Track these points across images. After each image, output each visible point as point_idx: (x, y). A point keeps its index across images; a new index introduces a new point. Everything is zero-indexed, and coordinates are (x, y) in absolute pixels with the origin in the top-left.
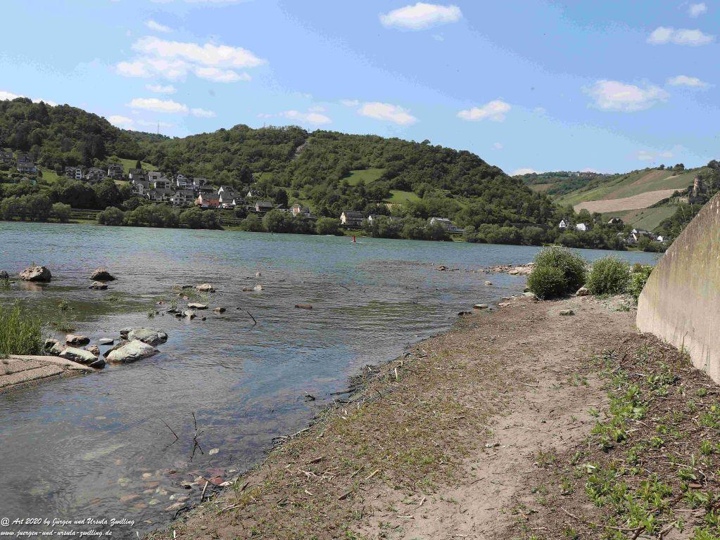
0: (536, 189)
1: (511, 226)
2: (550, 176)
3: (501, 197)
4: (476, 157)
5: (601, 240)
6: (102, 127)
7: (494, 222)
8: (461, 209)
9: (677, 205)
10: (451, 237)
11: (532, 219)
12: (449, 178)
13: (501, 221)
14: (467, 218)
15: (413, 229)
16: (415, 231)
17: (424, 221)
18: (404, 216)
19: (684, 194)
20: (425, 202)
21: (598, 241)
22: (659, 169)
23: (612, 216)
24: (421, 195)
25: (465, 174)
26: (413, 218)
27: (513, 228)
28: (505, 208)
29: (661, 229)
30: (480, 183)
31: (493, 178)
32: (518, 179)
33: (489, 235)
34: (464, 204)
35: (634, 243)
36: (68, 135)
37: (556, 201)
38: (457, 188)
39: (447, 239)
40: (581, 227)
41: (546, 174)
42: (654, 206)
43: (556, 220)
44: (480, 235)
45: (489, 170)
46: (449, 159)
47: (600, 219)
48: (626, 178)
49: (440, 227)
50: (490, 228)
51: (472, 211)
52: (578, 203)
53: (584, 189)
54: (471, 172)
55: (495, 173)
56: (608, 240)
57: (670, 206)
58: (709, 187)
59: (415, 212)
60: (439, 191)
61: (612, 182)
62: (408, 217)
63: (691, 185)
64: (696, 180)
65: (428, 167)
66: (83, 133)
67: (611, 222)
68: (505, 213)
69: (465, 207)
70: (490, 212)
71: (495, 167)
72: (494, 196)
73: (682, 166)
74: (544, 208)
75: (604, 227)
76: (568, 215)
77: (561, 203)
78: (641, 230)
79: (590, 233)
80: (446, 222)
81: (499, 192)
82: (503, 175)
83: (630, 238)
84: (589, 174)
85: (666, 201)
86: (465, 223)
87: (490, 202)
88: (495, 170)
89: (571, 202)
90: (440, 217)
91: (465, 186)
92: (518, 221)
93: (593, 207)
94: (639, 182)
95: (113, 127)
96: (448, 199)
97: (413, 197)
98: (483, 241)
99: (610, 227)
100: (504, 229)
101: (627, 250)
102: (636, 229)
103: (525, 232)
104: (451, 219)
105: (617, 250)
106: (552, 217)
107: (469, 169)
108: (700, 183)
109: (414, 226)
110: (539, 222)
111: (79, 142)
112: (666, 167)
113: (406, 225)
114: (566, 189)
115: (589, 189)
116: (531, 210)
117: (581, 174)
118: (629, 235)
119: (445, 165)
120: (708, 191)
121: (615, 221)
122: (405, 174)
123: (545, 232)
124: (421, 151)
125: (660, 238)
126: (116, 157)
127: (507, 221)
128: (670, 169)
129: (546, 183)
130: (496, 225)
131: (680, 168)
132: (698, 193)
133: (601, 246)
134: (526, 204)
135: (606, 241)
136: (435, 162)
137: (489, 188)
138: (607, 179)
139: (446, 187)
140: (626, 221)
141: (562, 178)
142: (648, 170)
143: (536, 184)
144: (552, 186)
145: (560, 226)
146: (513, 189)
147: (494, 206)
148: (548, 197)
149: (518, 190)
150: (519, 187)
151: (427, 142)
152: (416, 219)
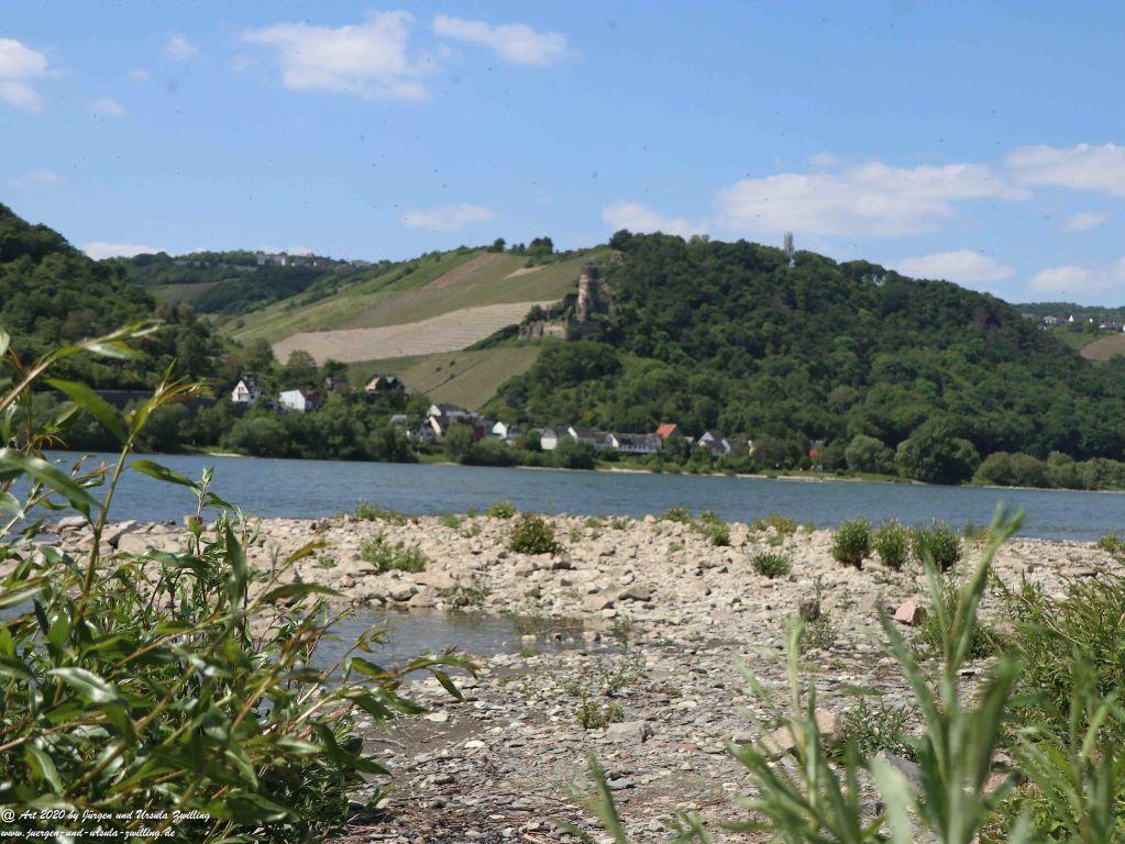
0: (167, 295)
3: (63, 314)
5: (348, 434)
9: (538, 343)
19: (555, 314)
21: (338, 440)
22: (490, 250)
23: (382, 371)
29: (502, 404)
31: (37, 259)
32: (113, 267)
35: (434, 442)
37: (225, 331)
40: (294, 399)
41: (194, 257)
42: (483, 346)
43: (222, 382)
45: (25, 237)
47: (344, 380)
48: (409, 271)
52: (282, 336)
53: (299, 299)
56: (366, 435)
57: (521, 345)
58: (614, 297)
61: (373, 282)
63: (572, 291)
64: (584, 279)
67: (372, 386)
71: (42, 228)
72: (41, 311)
73: (548, 242)
74: (190, 347)
75: (352, 399)
76: (255, 367)
77: (237, 336)
78: (452, 408)
79: (319, 418)
81: (55, 300)
82: (70, 252)
83: (422, 430)
84: (312, 259)
85: (510, 332)
88: (44, 236)
89: (264, 332)
92: (113, 384)
93: (323, 348)
94: (442, 284)
99: (370, 399)
101: (415, 461)
102: (441, 407)
105: (390, 461)
106: (212, 372)
108: (593, 288)
112: (508, 246)
114: (251, 298)
115: (313, 300)
117: (292, 259)
118: (420, 423)
120: (612, 308)
121: (383, 385)
123: (193, 413)
125: (500, 428)
128: (519, 250)
129: (195, 281)
131: (543, 246)
132: (588, 313)
133: (345, 451)
135: (359, 438)
137: (26, 290)
138: (356, 274)
140: (412, 383)
141: (239, 268)
142: (463, 251)
143: (167, 282)
144: (211, 291)
145: (235, 398)
146: (99, 294)
147: (41, 340)
148: (201, 319)
149: (112, 297)
150: (115, 289)
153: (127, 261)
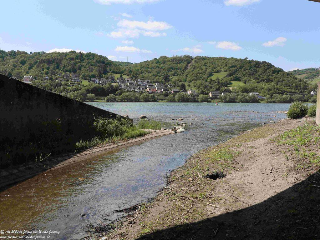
0: (299, 77)
1: (287, 95)
2: (306, 70)
3: (282, 82)
4: (270, 64)
6: (105, 61)
7: (279, 93)
8: (264, 88)
10: (260, 101)
11: (297, 91)
12: (257, 74)
13: (282, 93)
14: (267, 92)
15: (242, 98)
16: (243, 99)
17: (247, 94)
18: (238, 92)
20: (247, 86)
24: (245, 83)
25: (265, 72)
26: (242, 93)
27: (289, 95)
28: (285, 87)
30: (272, 76)
31: (278, 73)
32: (290, 73)
33: (277, 99)
34: (265, 86)
36: (92, 65)
37: (309, 82)
38: (262, 79)
39: (258, 102)
41: (304, 70)
43: (309, 91)
44: (273, 100)
45: (276, 69)
46: (257, 66)
49: (254, 97)
50: (277, 96)
51: (269, 89)
54: (268, 71)
55: (279, 71)
59: (242, 91)
60: (253, 81)
62: (240, 93)
65: (248, 70)
66: (97, 64)
68: (284, 89)
69: (265, 87)
70: (277, 89)
71: (279, 68)
72: (279, 81)
74: (303, 86)
76: (315, 88)
77: (311, 83)
80: (257, 94)
81: (281, 79)
82: (283, 71)
86: (266, 94)
87: (277, 84)
88: (279, 69)
89: (316, 82)
90: (254, 92)
91: (265, 77)
92: (291, 92)
95: (110, 60)
96: (257, 84)
97: (241, 84)
98: (274, 102)
100: (284, 96)
103: (294, 97)
104: (259, 93)
106: (307, 89)
107: (267, 70)
110: (301, 92)
111: (96, 68)
113: (239, 97)
114: (314, 76)
116: (297, 87)
119: (256, 68)
122: (237, 73)
123: (304, 97)
124: (244, 63)
126: (111, 73)
127: (286, 93)
129: (304, 74)
130: (280, 95)
134: (294, 84)
137: (277, 78)
139: (256, 78)
141: (312, 71)
143: (299, 74)
144: (307, 75)
145: (311, 94)
146: (288, 78)
147: (279, 86)
148: (305, 80)
149: (290, 78)
150: (290, 77)
151: (246, 58)
152: (243, 93)
153: (292, 71)
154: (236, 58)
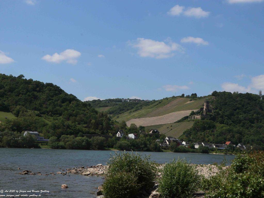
0: (101, 110)
1: (83, 136)
2: (110, 101)
3: (76, 116)
4: (58, 87)
5: (146, 145)
7: (71, 134)
8: (47, 124)
9: (193, 121)
10: (40, 145)
11: (98, 131)
12: (38, 102)
13: (76, 133)
14: (51, 131)
15: (10, 140)
16: (12, 141)
17: (19, 134)
18: (3, 130)
19: (198, 113)
20: (20, 119)
21: (143, 146)
22: (181, 97)
23: (154, 128)
24: (17, 115)
25: (50, 100)
26: (10, 132)
27: (85, 137)
28: (79, 124)
29: (184, 137)
30: (61, 106)
31: (70, 103)
32: (87, 103)
33: (68, 143)
34: (49, 121)
35: (167, 146)
37: (114, 119)
38: (44, 109)
39: (37, 147)
40: (132, 136)
41: (106, 100)
42: (179, 121)
43: (114, 132)
44: (61, 143)
45: (67, 97)
46: (38, 89)
47: (144, 131)
48: (160, 103)
49: (31, 138)
50: (68, 138)
51: (55, 126)
52: (128, 120)
53: (132, 110)
54: (54, 98)
55: (72, 99)
56: (150, 145)
57: (189, 121)
58: (213, 108)
59: (12, 128)
60: (30, 112)
61: (151, 105)
62: (6, 131)
63: (202, 107)
64: (205, 104)
65: (23, 94)
67: (151, 132)
68: (79, 127)
69: (50, 123)
70: (68, 127)
71: (71, 95)
72: (71, 115)
73: (196, 94)
74: (106, 123)
75: (146, 136)
76: (122, 128)
77: (117, 120)
78: (172, 138)
79: (138, 140)
80: (36, 134)
81: (74, 112)
82: (78, 101)
83: (164, 143)
84: (135, 100)
85: (186, 118)
86: (50, 135)
87: (68, 119)
88: (71, 97)
89: (124, 119)
90: (31, 130)
91: (50, 108)
92: (88, 133)
93: (139, 123)
94: (168, 105)
96: (37, 117)
97: (11, 116)
98: (63, 148)
99: (150, 135)
100: (78, 138)
101: (162, 151)
102: (168, 137)
103: (93, 140)
104: (39, 132)
105: (156, 151)
106: (111, 129)
107: (52, 96)
108: (207, 106)
109: (12, 137)
110: (103, 133)
112: (185, 96)
113: (5, 137)
114: (120, 111)
115: (136, 110)
116: (97, 125)
117: (131, 100)
118: (163, 141)
119: (35, 93)
120: (213, 111)
121: (154, 132)
122: (5, 99)
123: (107, 140)
124: (18, 83)
125: (184, 143)
127: (80, 133)
128: (188, 97)
129: (107, 106)
130: (72, 136)
131: (194, 96)
132: (206, 113)
133: (146, 149)
134: (93, 121)
135: (148, 146)
136: (28, 91)
137: (67, 110)
138: (147, 104)
139: (35, 109)
140: (161, 131)
141: (118, 103)
142: (174, 97)
143: (100, 107)
144: (111, 109)
145: (117, 136)
146: (84, 111)
147: (71, 122)
148: (108, 115)
149: (88, 111)
150: (88, 109)
151: (22, 76)
152: (13, 132)
153: (91, 102)
154: (4, 75)
